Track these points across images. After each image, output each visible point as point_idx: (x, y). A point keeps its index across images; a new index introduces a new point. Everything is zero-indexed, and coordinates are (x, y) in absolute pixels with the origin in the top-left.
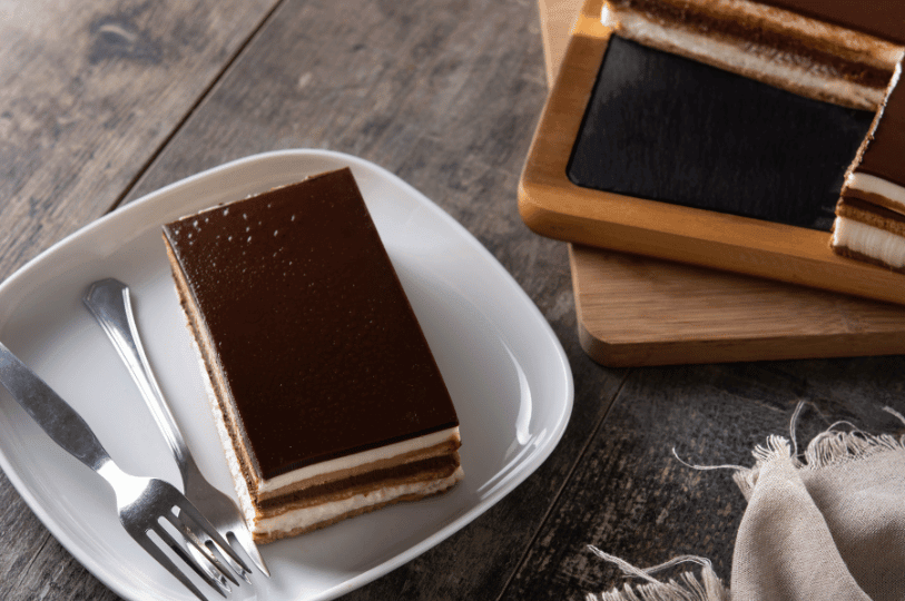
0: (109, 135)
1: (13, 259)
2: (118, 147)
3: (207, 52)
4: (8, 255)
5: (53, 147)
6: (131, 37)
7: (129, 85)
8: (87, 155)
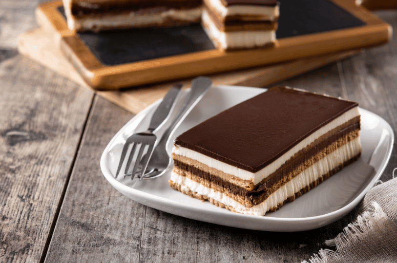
0: (42, 167)
1: (26, 218)
2: (49, 170)
3: (68, 131)
4: (22, 217)
5: (15, 176)
6: (25, 134)
7: (37, 149)
8: (36, 176)
